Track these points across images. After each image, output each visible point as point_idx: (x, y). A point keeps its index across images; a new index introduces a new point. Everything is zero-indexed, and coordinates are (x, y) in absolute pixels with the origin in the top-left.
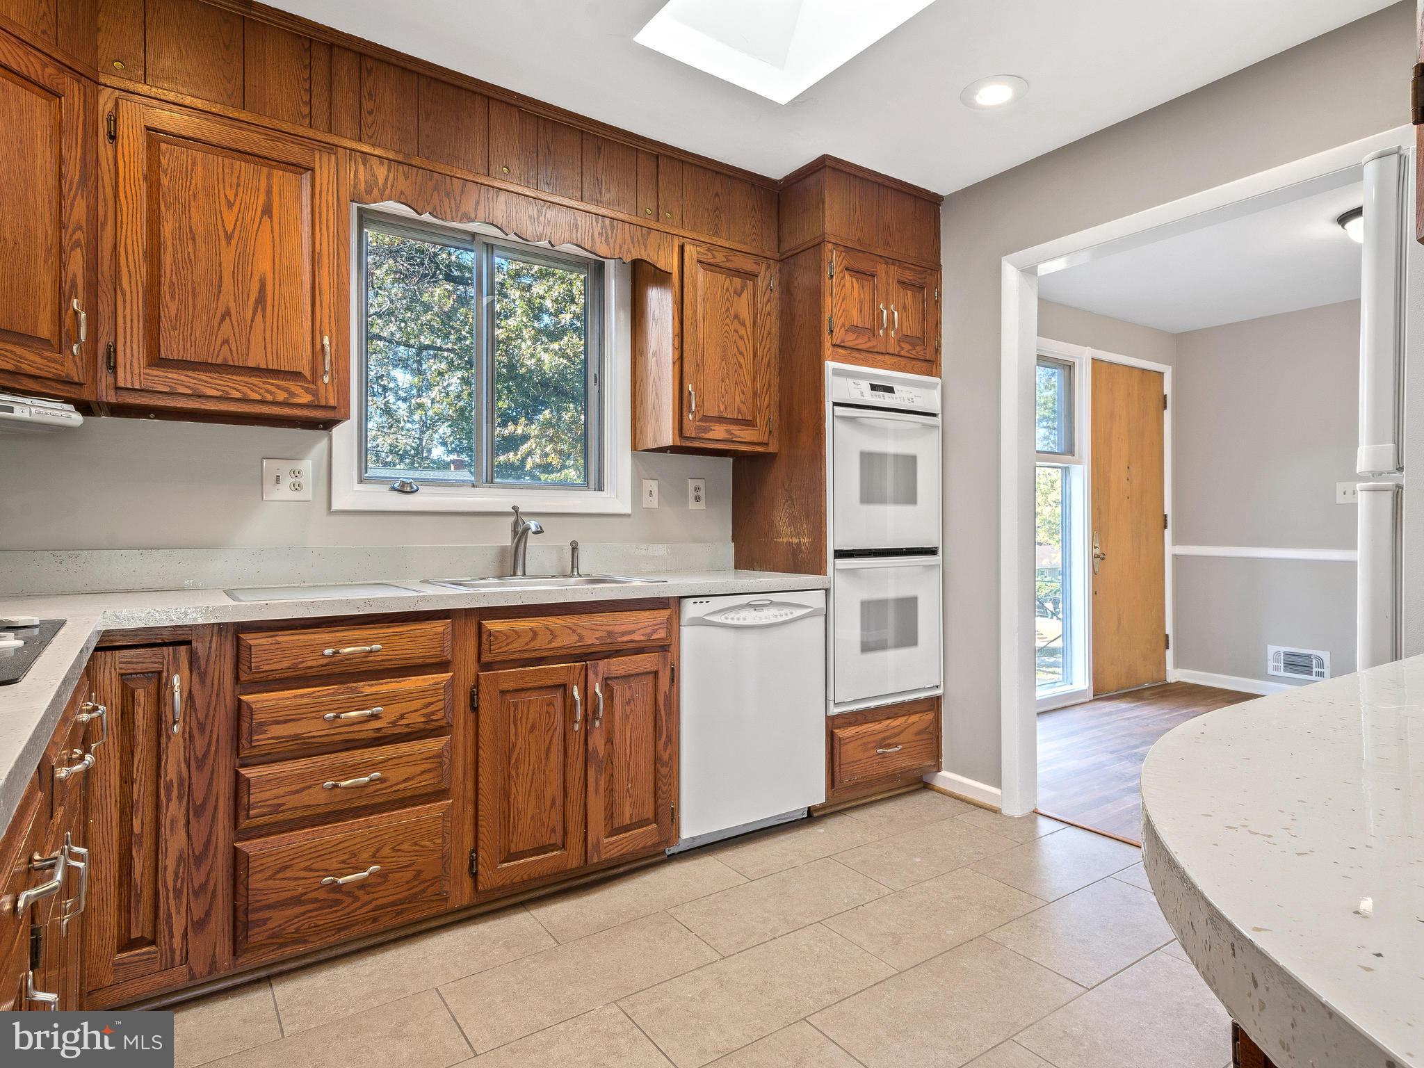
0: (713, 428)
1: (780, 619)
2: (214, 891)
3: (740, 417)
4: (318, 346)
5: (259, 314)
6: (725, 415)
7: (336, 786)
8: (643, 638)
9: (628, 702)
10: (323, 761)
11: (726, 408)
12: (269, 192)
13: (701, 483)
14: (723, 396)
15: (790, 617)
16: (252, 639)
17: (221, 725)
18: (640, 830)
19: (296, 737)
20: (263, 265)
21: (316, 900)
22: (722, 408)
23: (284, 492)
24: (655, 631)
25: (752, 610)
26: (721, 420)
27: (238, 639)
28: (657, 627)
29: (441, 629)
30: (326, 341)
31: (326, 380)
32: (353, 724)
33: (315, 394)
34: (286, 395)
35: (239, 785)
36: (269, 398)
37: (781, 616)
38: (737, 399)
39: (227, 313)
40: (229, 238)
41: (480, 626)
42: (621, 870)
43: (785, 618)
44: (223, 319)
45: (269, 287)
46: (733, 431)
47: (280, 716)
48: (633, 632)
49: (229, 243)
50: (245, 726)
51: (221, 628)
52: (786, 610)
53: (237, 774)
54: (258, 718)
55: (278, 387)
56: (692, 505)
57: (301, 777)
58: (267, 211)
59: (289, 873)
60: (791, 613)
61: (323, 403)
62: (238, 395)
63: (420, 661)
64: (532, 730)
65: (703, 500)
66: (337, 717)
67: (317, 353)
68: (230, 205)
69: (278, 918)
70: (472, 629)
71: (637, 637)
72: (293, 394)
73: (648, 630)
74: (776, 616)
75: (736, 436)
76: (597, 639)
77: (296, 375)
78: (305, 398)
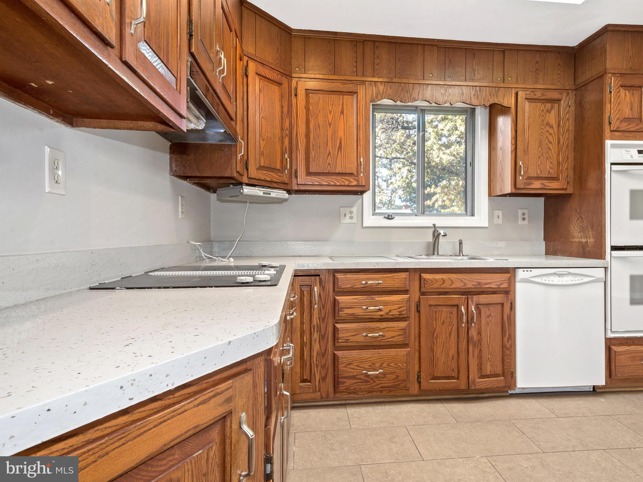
0: (533, 183)
1: (574, 282)
2: (328, 368)
3: (549, 176)
4: (359, 162)
5: (340, 152)
6: (540, 176)
7: (367, 336)
8: (495, 287)
9: (489, 317)
10: (362, 325)
11: (541, 172)
12: (343, 105)
13: (526, 211)
14: (539, 166)
15: (581, 281)
16: (339, 276)
17: (329, 306)
18: (495, 379)
19: (353, 314)
20: (341, 134)
21: (361, 379)
22: (539, 172)
23: (347, 220)
24: (502, 284)
25: (557, 277)
26: (538, 178)
27: (334, 275)
28: (503, 282)
29: (405, 276)
30: (362, 160)
31: (362, 175)
32: (372, 312)
33: (358, 181)
34: (348, 182)
35: (335, 330)
36: (343, 184)
37: (575, 280)
38: (548, 167)
39: (330, 153)
40: (330, 125)
41: (420, 276)
42: (486, 395)
43: (578, 282)
44: (328, 155)
45: (343, 142)
46: (545, 184)
47: (348, 306)
48: (490, 283)
49: (330, 127)
50: (337, 308)
51: (329, 270)
52: (579, 278)
53: (334, 325)
54: (341, 305)
55: (346, 179)
56: (520, 222)
57: (355, 330)
58: (342, 112)
59: (351, 366)
60: (582, 279)
61: (361, 184)
62: (333, 184)
63: (397, 289)
64: (443, 323)
65: (527, 220)
66: (367, 308)
67: (359, 164)
68: (330, 112)
69: (349, 382)
70: (417, 277)
71: (493, 286)
72: (350, 182)
73: (499, 283)
74: (572, 281)
75: (547, 186)
76: (473, 285)
77: (351, 174)
78: (355, 183)
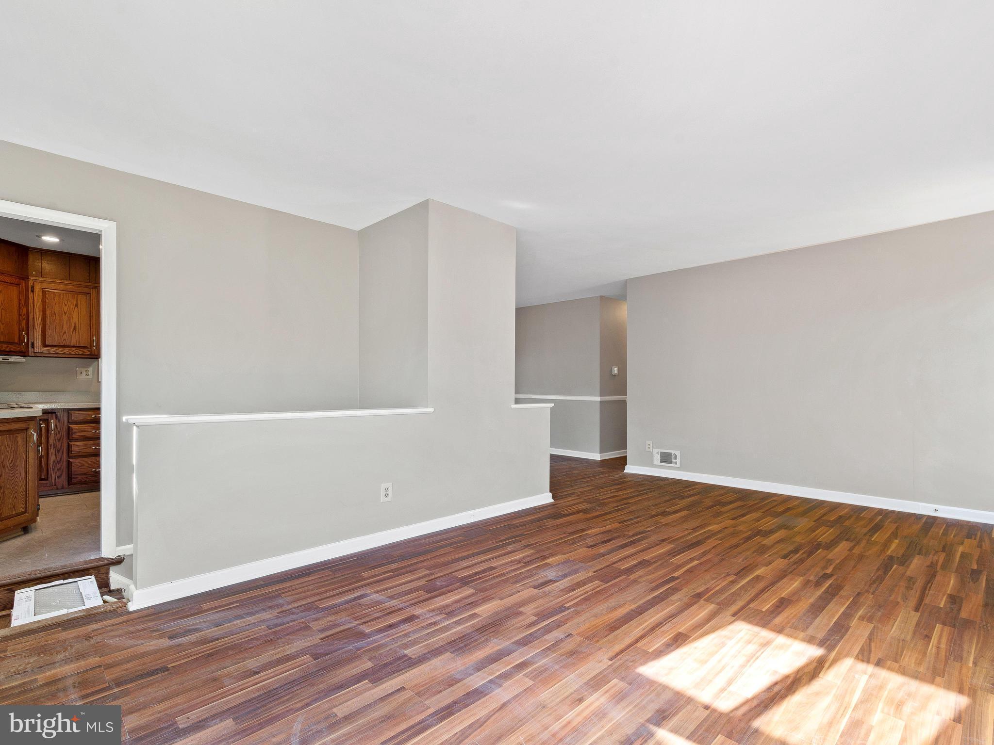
2: (63, 470)
4: (92, 339)
5: (74, 333)
7: (96, 448)
10: (92, 442)
12: (77, 301)
16: (71, 412)
17: (64, 433)
19: (85, 436)
20: (76, 320)
21: (90, 475)
23: (83, 377)
27: (69, 412)
30: (94, 338)
31: (94, 348)
33: (91, 352)
34: (82, 352)
35: (69, 446)
36: (77, 353)
39: (65, 332)
40: (65, 313)
44: (64, 334)
45: (77, 325)
47: (79, 430)
49: (65, 315)
50: (71, 432)
51: (64, 410)
53: (69, 444)
54: (74, 431)
55: (80, 350)
57: (85, 445)
58: (77, 306)
59: (83, 467)
61: (93, 354)
62: (68, 353)
66: (96, 432)
67: (92, 341)
68: (66, 305)
69: (79, 478)
72: (84, 352)
77: (86, 347)
78: (89, 353)
